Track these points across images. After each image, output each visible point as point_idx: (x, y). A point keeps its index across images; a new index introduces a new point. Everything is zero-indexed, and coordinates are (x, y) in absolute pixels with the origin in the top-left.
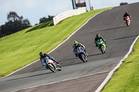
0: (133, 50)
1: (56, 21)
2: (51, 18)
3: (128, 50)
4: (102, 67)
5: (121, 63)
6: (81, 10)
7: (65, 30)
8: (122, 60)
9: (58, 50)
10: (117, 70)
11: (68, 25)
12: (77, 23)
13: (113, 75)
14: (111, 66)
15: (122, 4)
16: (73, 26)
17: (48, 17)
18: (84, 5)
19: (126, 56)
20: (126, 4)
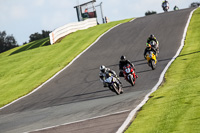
0: (164, 79)
1: (53, 38)
2: (46, 34)
3: (157, 80)
4: (120, 105)
5: (146, 98)
6: (90, 23)
7: (67, 51)
8: (149, 95)
9: (56, 81)
10: (141, 109)
11: (70, 44)
12: (84, 42)
13: (135, 117)
14: (133, 103)
15: (148, 14)
16: (78, 46)
17: (41, 33)
18: (93, 15)
19: (155, 88)
20: (154, 13)
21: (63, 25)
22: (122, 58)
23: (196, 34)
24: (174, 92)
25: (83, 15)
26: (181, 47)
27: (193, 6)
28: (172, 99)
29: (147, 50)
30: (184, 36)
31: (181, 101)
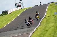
0: (40, 24)
3: (38, 24)
4: (28, 31)
5: (35, 29)
6: (19, 8)
9: (10, 24)
10: (34, 32)
11: (14, 14)
12: (17, 13)
13: (32, 34)
14: (31, 30)
15: (36, 6)
16: (16, 15)
18: (20, 6)
19: (38, 26)
21: (12, 9)
22: (30, 17)
23: (50, 11)
24: (43, 27)
25: (17, 6)
26: (45, 15)
27: (49, 3)
28: (43, 29)
29: (36, 15)
30: (46, 12)
31: (45, 30)
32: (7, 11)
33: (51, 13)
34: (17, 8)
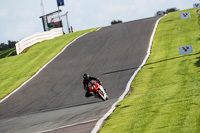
0: (131, 88)
1: (19, 49)
2: (12, 45)
3: (124, 89)
4: (87, 114)
5: (113, 107)
6: (56, 33)
7: (33, 61)
8: (116, 104)
9: (23, 91)
10: (108, 118)
11: (37, 54)
12: (50, 52)
13: (103, 126)
14: (100, 113)
15: (114, 23)
16: (45, 55)
17: (7, 43)
18: (59, 25)
19: (122, 97)
20: (120, 22)
23: (163, 43)
24: (141, 101)
25: (49, 25)
26: (147, 56)
27: (159, 14)
28: (139, 108)
30: (150, 44)
31: (148, 110)
32: (14, 43)
33: (168, 47)
34: (47, 32)
